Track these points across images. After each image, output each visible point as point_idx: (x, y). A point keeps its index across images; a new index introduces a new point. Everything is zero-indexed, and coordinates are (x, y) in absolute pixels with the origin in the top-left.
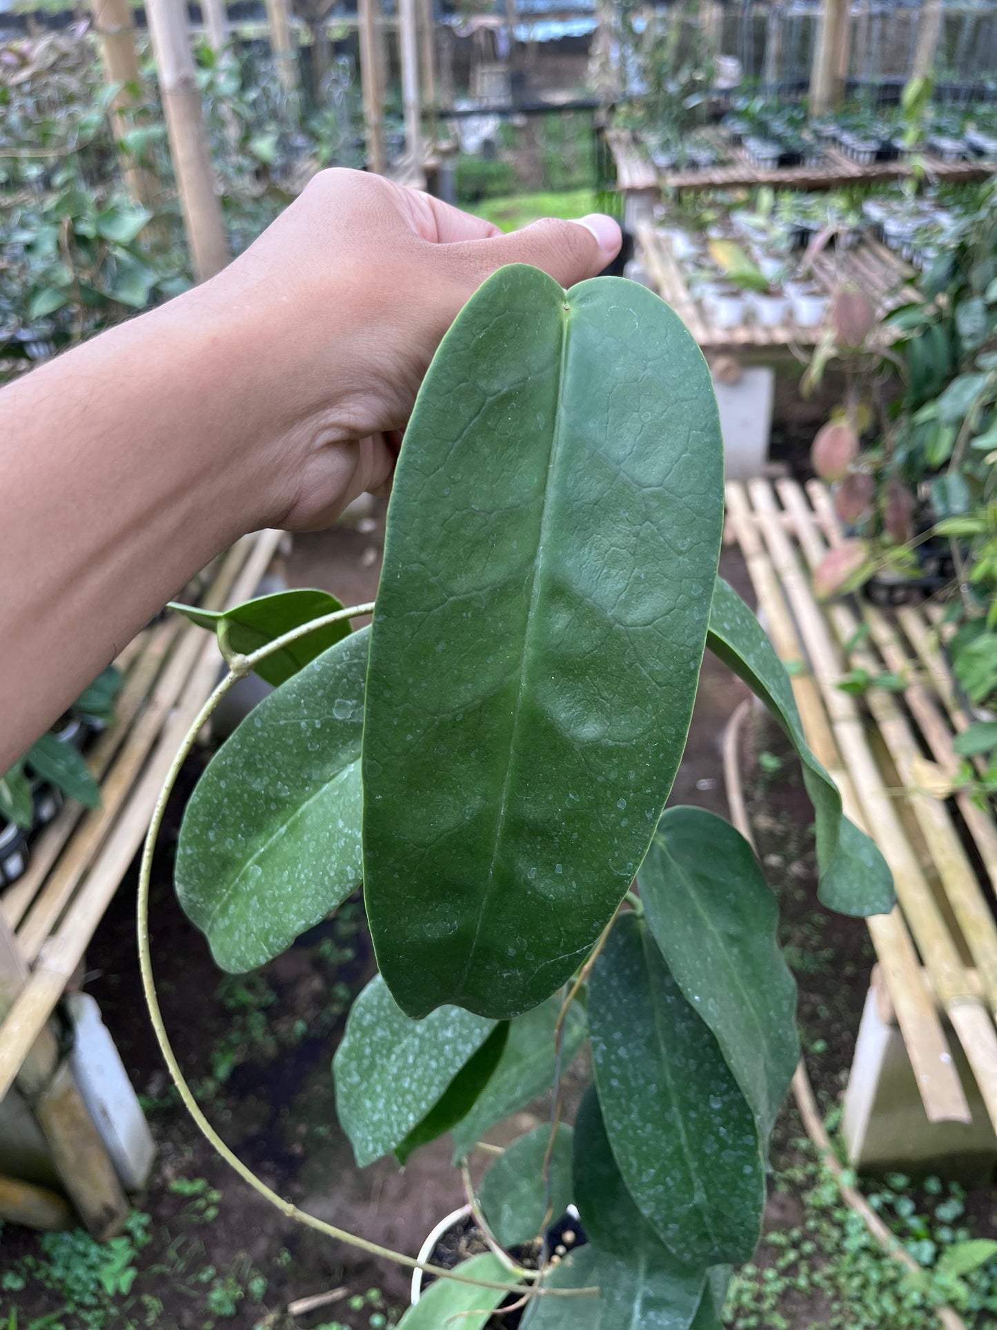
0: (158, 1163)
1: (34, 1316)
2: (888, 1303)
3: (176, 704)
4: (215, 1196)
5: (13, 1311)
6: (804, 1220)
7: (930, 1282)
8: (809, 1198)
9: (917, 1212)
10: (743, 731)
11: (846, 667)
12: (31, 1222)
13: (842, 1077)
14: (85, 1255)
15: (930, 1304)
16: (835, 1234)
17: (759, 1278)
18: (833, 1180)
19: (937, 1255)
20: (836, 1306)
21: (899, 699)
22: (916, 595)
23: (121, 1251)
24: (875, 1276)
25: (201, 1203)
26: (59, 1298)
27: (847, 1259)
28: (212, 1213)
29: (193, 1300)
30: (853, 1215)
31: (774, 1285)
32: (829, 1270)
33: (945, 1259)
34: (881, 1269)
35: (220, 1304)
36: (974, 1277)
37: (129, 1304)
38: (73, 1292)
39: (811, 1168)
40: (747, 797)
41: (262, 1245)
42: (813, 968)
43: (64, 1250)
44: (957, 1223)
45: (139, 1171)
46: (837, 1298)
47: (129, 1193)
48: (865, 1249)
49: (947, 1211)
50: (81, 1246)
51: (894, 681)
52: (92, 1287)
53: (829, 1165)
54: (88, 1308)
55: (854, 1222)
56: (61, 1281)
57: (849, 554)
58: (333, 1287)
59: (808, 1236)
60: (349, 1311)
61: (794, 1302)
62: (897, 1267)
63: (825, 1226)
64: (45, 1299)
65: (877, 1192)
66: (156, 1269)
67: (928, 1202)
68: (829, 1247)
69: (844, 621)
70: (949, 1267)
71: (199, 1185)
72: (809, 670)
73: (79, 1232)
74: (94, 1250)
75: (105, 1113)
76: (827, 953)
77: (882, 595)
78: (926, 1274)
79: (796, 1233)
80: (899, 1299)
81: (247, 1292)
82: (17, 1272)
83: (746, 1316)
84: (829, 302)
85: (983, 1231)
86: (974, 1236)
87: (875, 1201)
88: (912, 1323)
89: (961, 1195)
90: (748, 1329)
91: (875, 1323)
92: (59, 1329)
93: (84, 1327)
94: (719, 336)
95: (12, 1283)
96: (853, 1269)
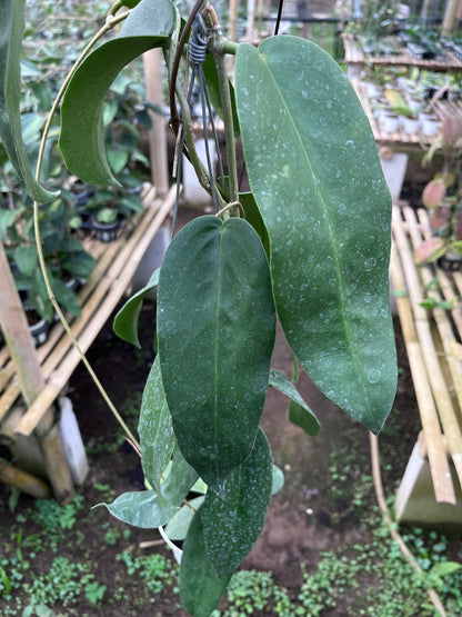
0: (89, 476)
1: (30, 534)
2: (405, 583)
3: (118, 278)
4: (113, 493)
5: (21, 531)
6: (372, 542)
7: (426, 577)
8: (375, 532)
9: (424, 546)
11: (425, 296)
12: (32, 493)
13: (398, 482)
14: (54, 511)
15: (425, 587)
16: (385, 550)
17: (348, 563)
18: (387, 526)
19: (431, 566)
20: (382, 581)
21: (449, 313)
23: (70, 510)
24: (401, 571)
25: (106, 495)
26: (40, 528)
27: (389, 561)
29: (98, 536)
30: (395, 543)
31: (355, 568)
32: (381, 565)
33: (434, 568)
34: (404, 568)
35: (110, 539)
36: (447, 578)
37: (71, 534)
38: (46, 526)
39: (378, 519)
42: (391, 433)
43: (45, 507)
44: (442, 554)
45: (81, 476)
46: (383, 577)
47: (76, 486)
48: (398, 558)
49: (439, 548)
50: (53, 507)
51: (447, 304)
52: (55, 525)
53: (386, 519)
54: (53, 534)
55: (395, 546)
56: (42, 521)
57: (434, 244)
59: (372, 549)
60: (165, 550)
61: (363, 576)
62: (412, 569)
63: (381, 546)
64: (34, 527)
65: (408, 534)
66: (84, 520)
67: (430, 542)
68: (382, 555)
69: (426, 274)
70: (436, 572)
71: (106, 487)
72: (407, 295)
73: (53, 500)
74: (58, 509)
75: (70, 450)
76: (398, 427)
77: (447, 265)
78: (425, 573)
79: (367, 547)
80: (411, 583)
81: (122, 535)
82: (23, 514)
83: (341, 579)
84: (440, 125)
85: (453, 558)
86: (449, 560)
87: (406, 538)
88: (415, 594)
89: (446, 541)
90: (340, 586)
91: (398, 591)
92: (39, 541)
93: (50, 541)
94: (385, 136)
95: (21, 519)
96: (392, 566)
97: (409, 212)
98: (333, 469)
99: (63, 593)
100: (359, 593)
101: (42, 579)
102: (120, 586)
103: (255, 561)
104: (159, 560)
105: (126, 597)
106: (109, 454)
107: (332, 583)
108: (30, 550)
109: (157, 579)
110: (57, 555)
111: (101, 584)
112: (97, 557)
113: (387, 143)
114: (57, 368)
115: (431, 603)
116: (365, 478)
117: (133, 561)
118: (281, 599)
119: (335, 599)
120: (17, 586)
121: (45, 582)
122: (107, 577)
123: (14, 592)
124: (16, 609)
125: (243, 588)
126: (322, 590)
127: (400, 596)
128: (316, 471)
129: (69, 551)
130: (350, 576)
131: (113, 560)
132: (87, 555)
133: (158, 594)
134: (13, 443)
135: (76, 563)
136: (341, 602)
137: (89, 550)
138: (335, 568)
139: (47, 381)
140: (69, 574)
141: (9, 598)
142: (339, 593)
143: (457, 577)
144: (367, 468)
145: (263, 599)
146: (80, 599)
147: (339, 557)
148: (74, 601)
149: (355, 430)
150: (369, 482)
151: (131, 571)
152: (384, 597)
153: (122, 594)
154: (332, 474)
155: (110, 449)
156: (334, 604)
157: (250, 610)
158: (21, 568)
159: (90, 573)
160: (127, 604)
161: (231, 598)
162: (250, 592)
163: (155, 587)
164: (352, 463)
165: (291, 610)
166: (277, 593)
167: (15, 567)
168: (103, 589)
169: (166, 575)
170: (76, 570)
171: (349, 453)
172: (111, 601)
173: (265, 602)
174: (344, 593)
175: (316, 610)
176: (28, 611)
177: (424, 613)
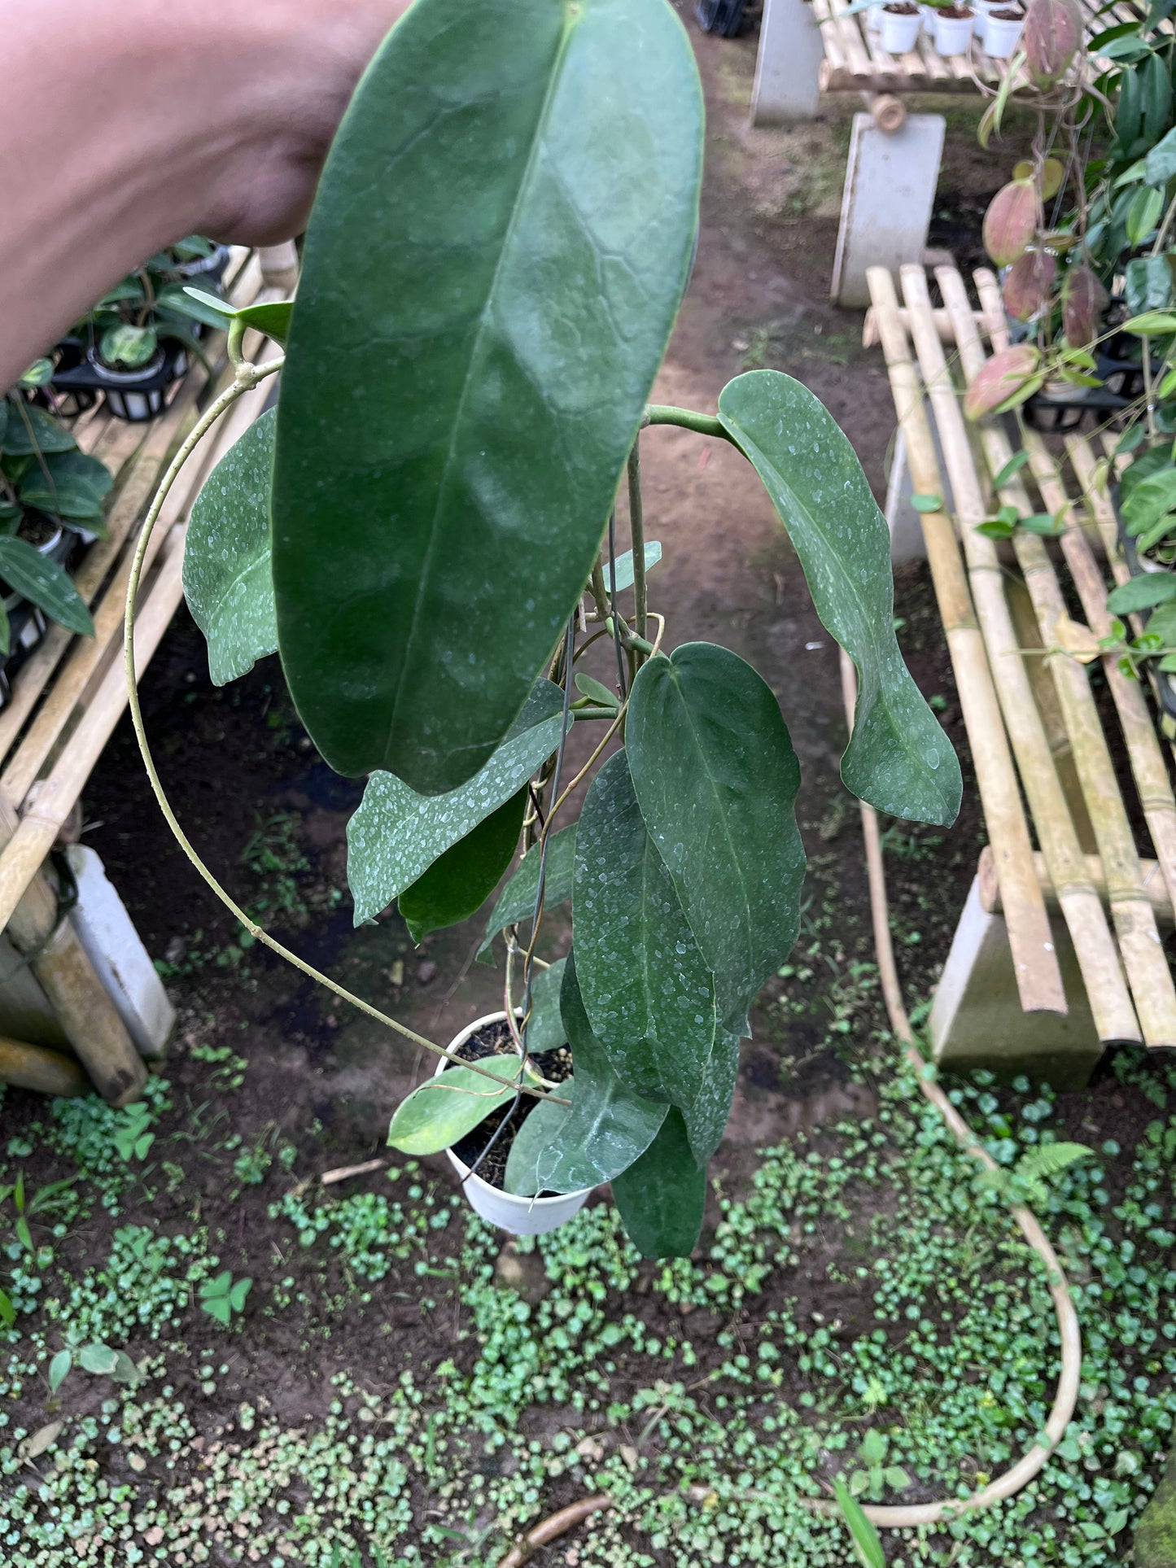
0: (178, 1027)
1: (44, 1183)
2: (960, 1200)
4: (242, 1064)
5: (20, 1177)
6: (878, 1112)
7: (1008, 1182)
8: (884, 1090)
9: (1000, 1110)
11: (994, 505)
12: (37, 1087)
13: (938, 968)
14: (99, 1121)
15: (1004, 1203)
16: (910, 1127)
17: (824, 1167)
18: (912, 1073)
19: (1018, 1156)
20: (903, 1199)
21: (1052, 544)
22: (1090, 416)
23: (138, 1116)
24: (948, 1172)
25: (225, 1071)
26: (70, 1164)
27: (920, 1152)
28: (238, 1080)
29: (218, 1167)
30: (931, 1109)
31: (839, 1175)
32: (900, 1162)
33: (1025, 1158)
34: (955, 1164)
35: (247, 1171)
36: (1056, 1181)
37: (147, 1172)
38: (86, 1159)
39: (890, 1060)
41: (293, 1113)
43: (76, 1116)
44: (1042, 1124)
45: (158, 1037)
46: (905, 1190)
47: (148, 1059)
48: (940, 1143)
49: (1034, 1111)
50: (94, 1112)
51: (1046, 523)
52: (107, 1153)
53: (910, 1058)
54: (104, 1175)
55: (932, 1117)
56: (74, 1147)
57: (1015, 362)
58: (368, 1159)
59: (878, 1128)
60: (386, 1181)
61: (858, 1192)
62: (972, 1164)
63: (899, 1119)
64: (55, 1165)
65: (960, 1088)
66: (178, 1135)
67: (1014, 1101)
68: (902, 1140)
69: (996, 446)
70: (1029, 1169)
71: (224, 1052)
72: (947, 507)
73: (92, 1097)
74: (109, 1115)
75: (115, 973)
77: (1048, 417)
78: (1005, 1171)
79: (866, 1125)
80: (972, 1196)
81: (275, 1161)
82: (25, 1139)
83: (806, 1204)
85: (1070, 1133)
86: (1060, 1139)
87: (956, 1096)
88: (984, 1222)
89: (1052, 1096)
90: (807, 1218)
91: (943, 1218)
92: (73, 1196)
93: (99, 1193)
94: (882, 65)
95: (18, 1150)
96: (923, 1164)
97: (950, 281)
99: (145, 1309)
100: (850, 1231)
101: (89, 1282)
102: (287, 1275)
104: (375, 1206)
105: (301, 1297)
106: (223, 972)
107: (788, 1214)
108: (52, 1218)
109: (373, 1248)
110: (121, 1222)
111: (237, 1277)
112: (222, 1215)
113: (889, 86)
114: (45, 771)
115: (1023, 1240)
116: (856, 969)
117: (310, 1214)
119: (795, 1249)
121: (99, 1289)
122: (253, 1257)
123: (22, 1321)
124: (34, 1360)
125: (578, 1246)
126: (760, 1231)
127: (948, 1230)
129: (150, 1210)
131: (262, 1219)
132: (196, 1215)
133: (378, 1281)
136: (810, 1254)
138: (792, 1182)
139: (20, 812)
140: (155, 1262)
141: (13, 1337)
142: (804, 1234)
143: (1081, 1175)
144: (861, 943)
145: (626, 1267)
146: (188, 1319)
148: (176, 1322)
149: (830, 857)
150: (865, 975)
151: (308, 1238)
152: (908, 1235)
153: (292, 1292)
155: (222, 961)
156: (794, 1260)
157: (600, 1294)
158: (34, 1264)
159: (208, 1253)
160: (307, 1314)
161: (553, 1273)
162: (597, 1253)
163: (370, 1267)
164: (825, 934)
165: (695, 1285)
167: (15, 1265)
168: (245, 1285)
169: (395, 1238)
170: (173, 1250)
171: (815, 912)
172: (268, 1311)
173: (634, 1273)
174: (815, 1232)
175: (753, 1277)
176: (62, 1363)
177: (1007, 1264)
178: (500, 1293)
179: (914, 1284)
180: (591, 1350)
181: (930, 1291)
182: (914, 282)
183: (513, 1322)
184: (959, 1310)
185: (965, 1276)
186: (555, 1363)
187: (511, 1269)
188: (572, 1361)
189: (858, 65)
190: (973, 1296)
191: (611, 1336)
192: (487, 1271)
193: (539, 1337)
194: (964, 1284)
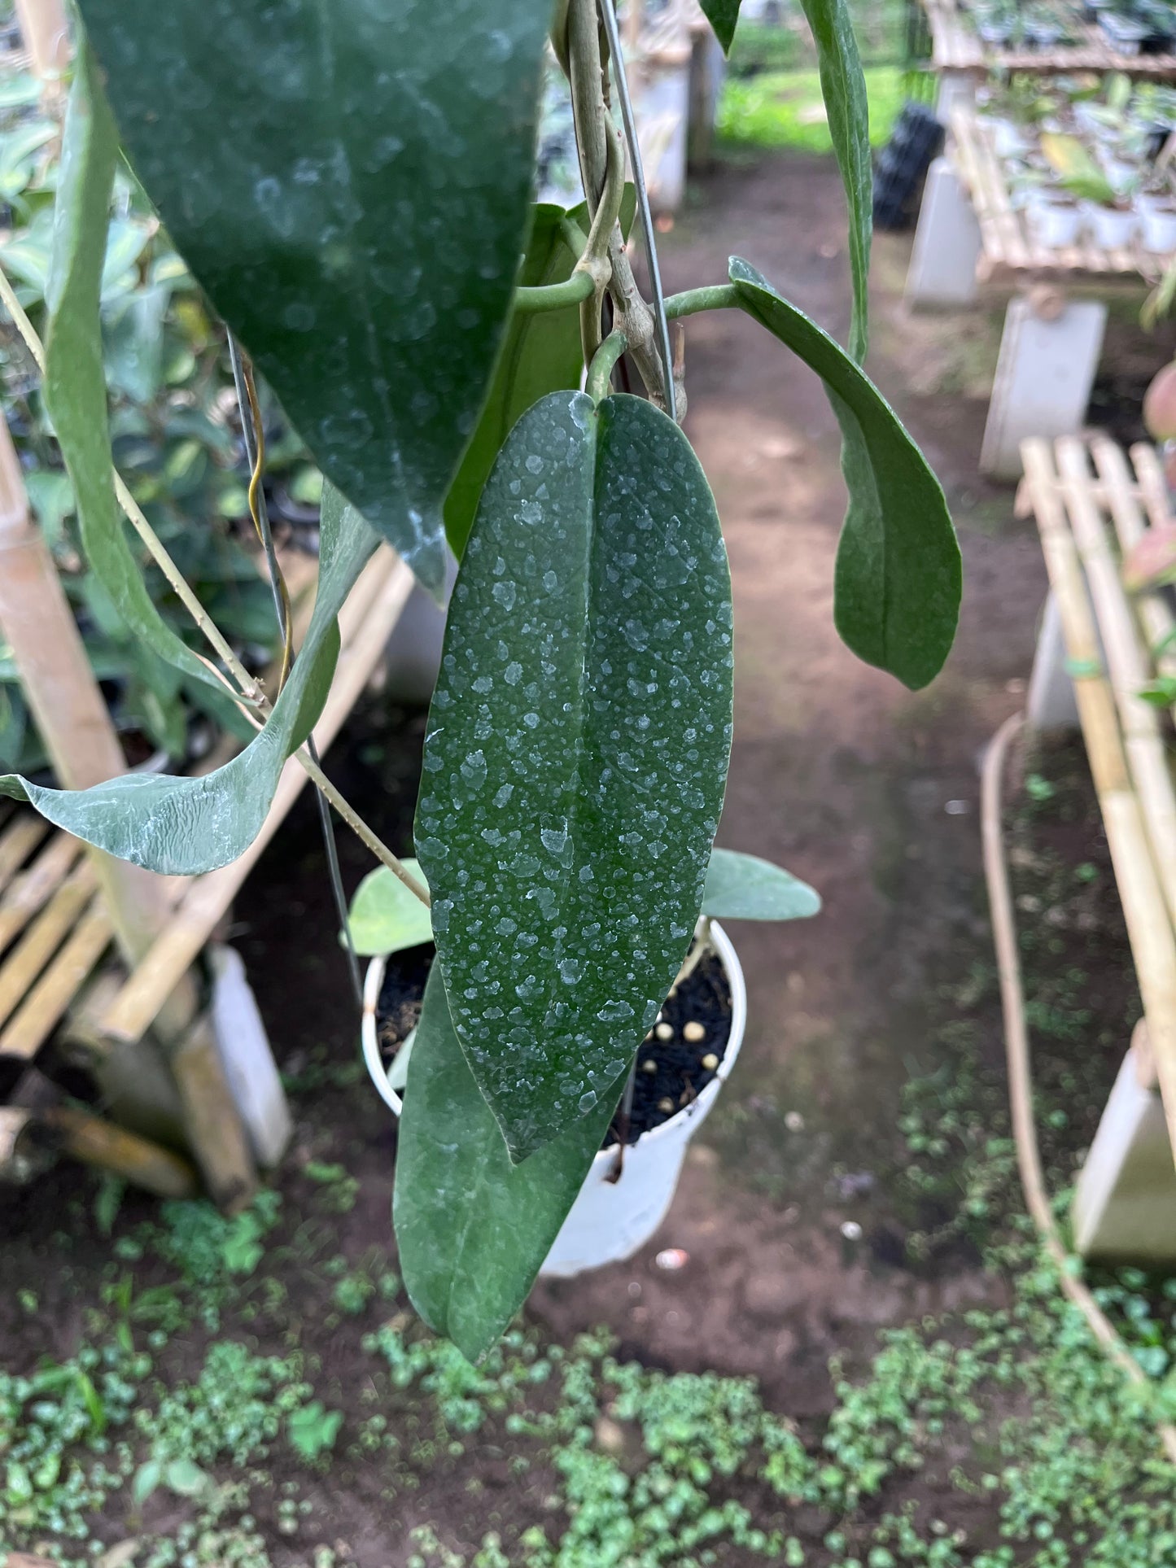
0: (293, 1144)
1: (149, 1285)
2: (1102, 1411)
4: (352, 1184)
5: (127, 1280)
6: (1012, 1306)
7: (1155, 1396)
8: (1024, 1282)
9: (1152, 1315)
10: (1011, 750)
11: (1152, 671)
12: (153, 1187)
13: (1079, 1155)
14: (208, 1228)
15: (1151, 1419)
16: (1048, 1326)
17: (952, 1359)
18: (1053, 1265)
19: (1167, 1367)
20: (1039, 1404)
23: (247, 1228)
24: (1090, 1378)
25: (336, 1190)
26: (174, 1270)
27: (1059, 1355)
28: (347, 1202)
29: (319, 1289)
30: (1073, 1308)
31: (969, 1368)
32: (1035, 1362)
34: (1097, 1372)
35: (350, 1297)
37: (251, 1287)
38: (191, 1266)
39: (1028, 1249)
40: (1006, 827)
42: (1061, 1030)
43: (187, 1221)
45: (272, 1147)
46: (1041, 1395)
47: (261, 1170)
48: (1083, 1348)
50: (205, 1219)
52: (213, 1262)
53: (1051, 1249)
54: (208, 1286)
55: (1073, 1315)
56: (180, 1253)
57: (1174, 536)
59: (1015, 1322)
61: (991, 1392)
62: (1119, 1373)
63: (1038, 1315)
64: (162, 1270)
65: (1107, 1287)
66: (284, 1251)
67: (1166, 1307)
68: (1039, 1338)
69: (1155, 617)
71: (334, 1172)
72: (1104, 672)
73: (205, 1203)
74: (219, 1227)
75: (241, 1079)
76: (1081, 1016)
78: (1152, 1385)
79: (1002, 1317)
80: (1115, 1409)
81: (378, 1288)
82: (134, 1237)
83: (932, 1398)
87: (1102, 1296)
88: (1126, 1438)
90: (932, 1415)
91: (1082, 1430)
92: (173, 1304)
93: (200, 1304)
94: (1042, 257)
95: (128, 1249)
96: (1065, 1366)
97: (1109, 455)
98: (912, 1123)
99: (233, 1431)
100: (980, 1434)
101: (181, 1396)
102: (376, 1412)
103: (714, 1351)
105: (391, 1440)
107: (912, 1409)
108: (151, 1325)
109: (468, 1395)
110: (219, 1337)
111: (328, 1408)
112: (317, 1341)
113: (1049, 275)
115: (1169, 1461)
116: (994, 1146)
117: (406, 1349)
118: (780, 1447)
119: (919, 1449)
120: (120, 1416)
121: (191, 1406)
122: (344, 1390)
123: (113, 1430)
124: (119, 1472)
125: (682, 1418)
126: (884, 1425)
127: (1088, 1443)
128: (867, 1130)
129: (248, 1328)
130: (959, 1389)
131: (356, 1349)
132: (292, 1337)
133: (470, 1432)
134: (100, 1060)
135: (265, 1356)
136: (933, 1456)
137: (298, 1325)
138: (917, 1370)
140: (247, 1384)
141: (101, 1445)
142: (927, 1432)
144: (999, 1120)
145: (734, 1446)
146: (277, 1447)
147: (928, 1342)
148: (263, 1451)
149: (966, 1025)
150: (1004, 1154)
151: (402, 1376)
152: (1044, 1445)
153: (382, 1433)
154: (907, 1135)
155: (341, 1077)
156: (916, 1460)
157: (702, 1474)
158: (131, 1372)
159: (303, 1380)
160: (394, 1458)
161: (653, 1444)
162: (701, 1429)
163: (463, 1415)
164: (961, 1108)
165: (808, 1476)
166: (770, 1431)
167: (113, 1369)
168: (333, 1420)
169: (490, 1386)
170: (265, 1374)
171: (952, 1083)
172: (355, 1450)
173: (741, 1454)
174: (941, 1433)
175: (870, 1475)
176: (148, 1478)
177: (1151, 1486)
178: (598, 1459)
179: (1046, 1499)
180: (689, 1536)
181: (1064, 1508)
182: (1071, 457)
183: (608, 1495)
184: (1095, 1533)
185: (1104, 1493)
186: (648, 1546)
187: (610, 1436)
188: (667, 1546)
189: (1018, 256)
190: (1110, 1515)
191: (712, 1523)
192: (583, 1434)
193: (635, 1514)
194: (1102, 1504)
